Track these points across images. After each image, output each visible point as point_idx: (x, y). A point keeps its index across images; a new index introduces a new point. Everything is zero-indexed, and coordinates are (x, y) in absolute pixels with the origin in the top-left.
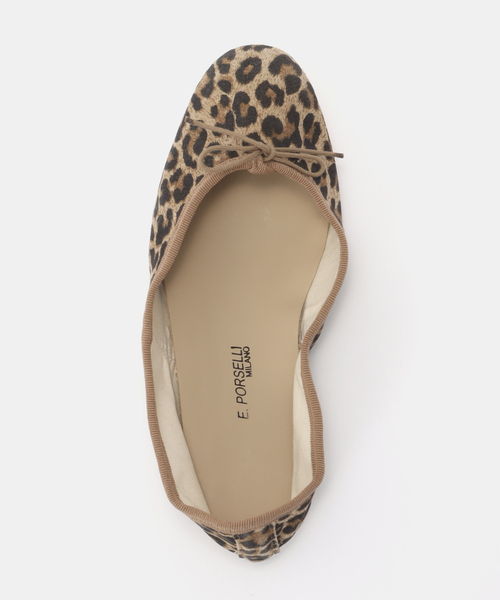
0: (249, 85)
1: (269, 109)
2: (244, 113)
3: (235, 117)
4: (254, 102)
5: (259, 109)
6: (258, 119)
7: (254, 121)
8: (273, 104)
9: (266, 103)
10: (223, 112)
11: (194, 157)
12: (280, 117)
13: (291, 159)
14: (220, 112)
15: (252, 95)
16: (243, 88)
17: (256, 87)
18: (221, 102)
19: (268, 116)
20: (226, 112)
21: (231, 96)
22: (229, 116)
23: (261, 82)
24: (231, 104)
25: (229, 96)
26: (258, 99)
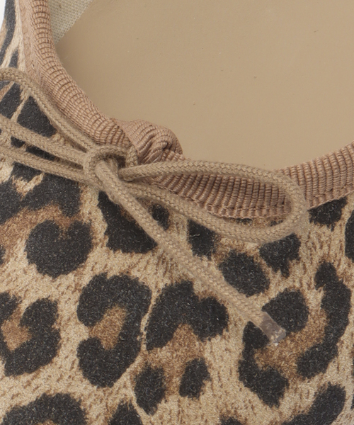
0: (61, 388)
1: (42, 295)
2: (114, 318)
3: (145, 321)
4: (73, 334)
5: (68, 308)
6: (86, 279)
7: (99, 280)
8: (24, 306)
9: (44, 313)
10: (169, 357)
11: (314, 298)
12: (24, 263)
13: (47, 129)
14: (178, 366)
15: (67, 356)
16: (81, 389)
17: (47, 371)
18: (160, 395)
19: (55, 276)
20: (163, 354)
21: (125, 389)
22: (160, 336)
23: (25, 378)
24: (137, 364)
25: (131, 394)
26: (57, 335)
